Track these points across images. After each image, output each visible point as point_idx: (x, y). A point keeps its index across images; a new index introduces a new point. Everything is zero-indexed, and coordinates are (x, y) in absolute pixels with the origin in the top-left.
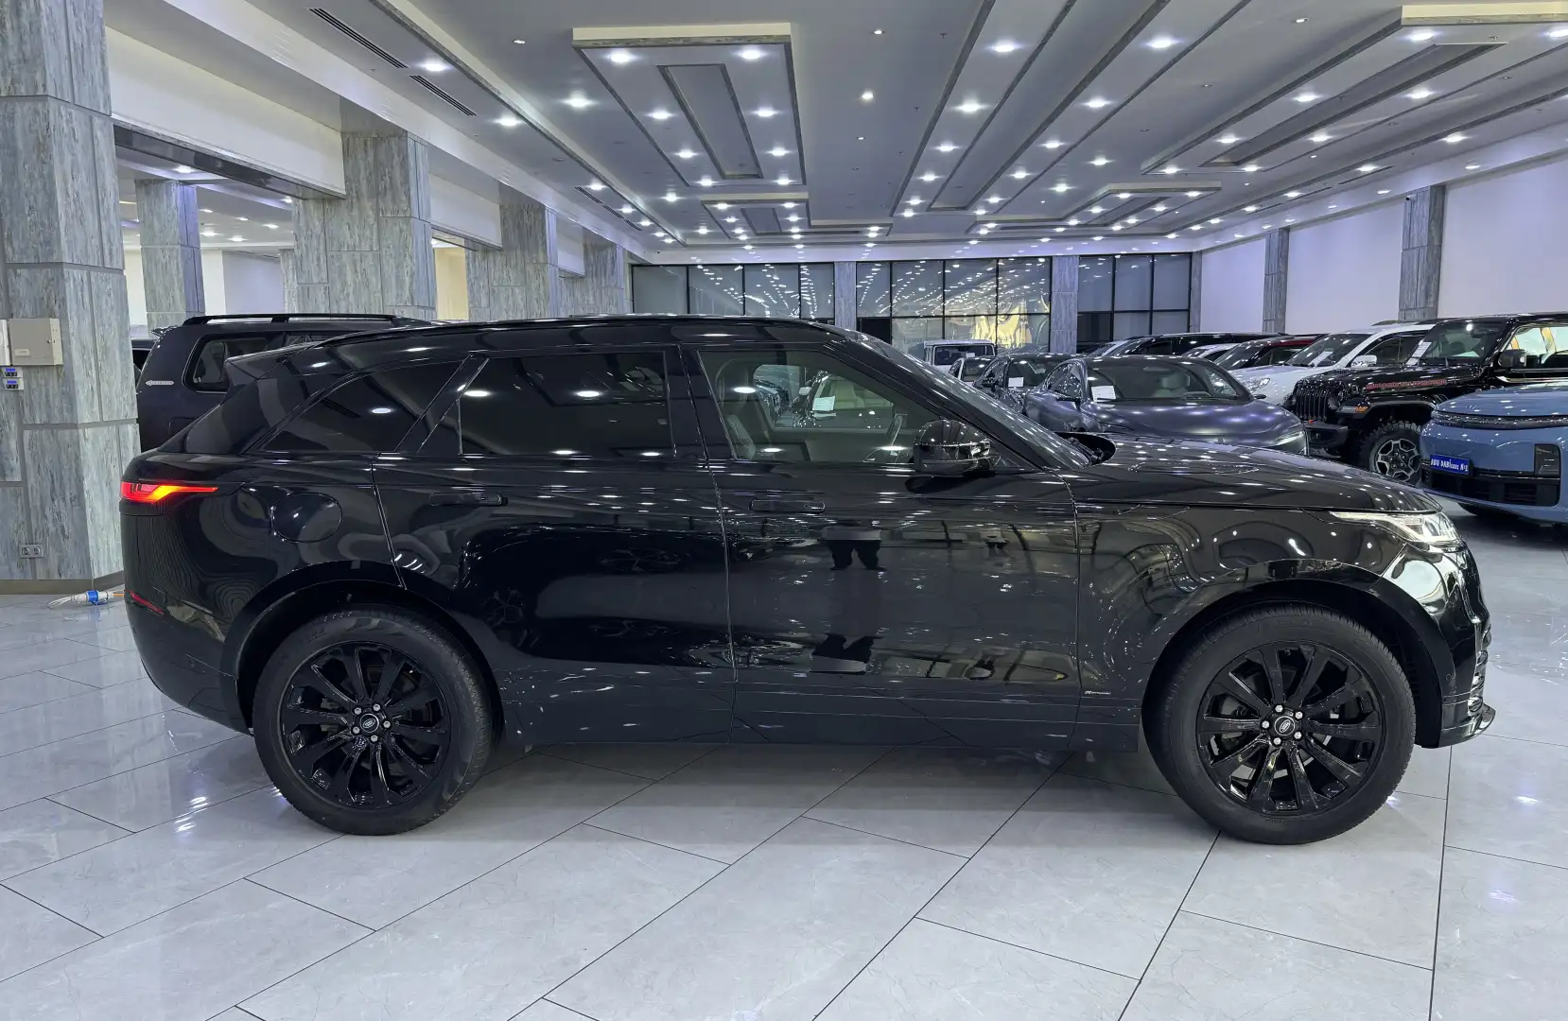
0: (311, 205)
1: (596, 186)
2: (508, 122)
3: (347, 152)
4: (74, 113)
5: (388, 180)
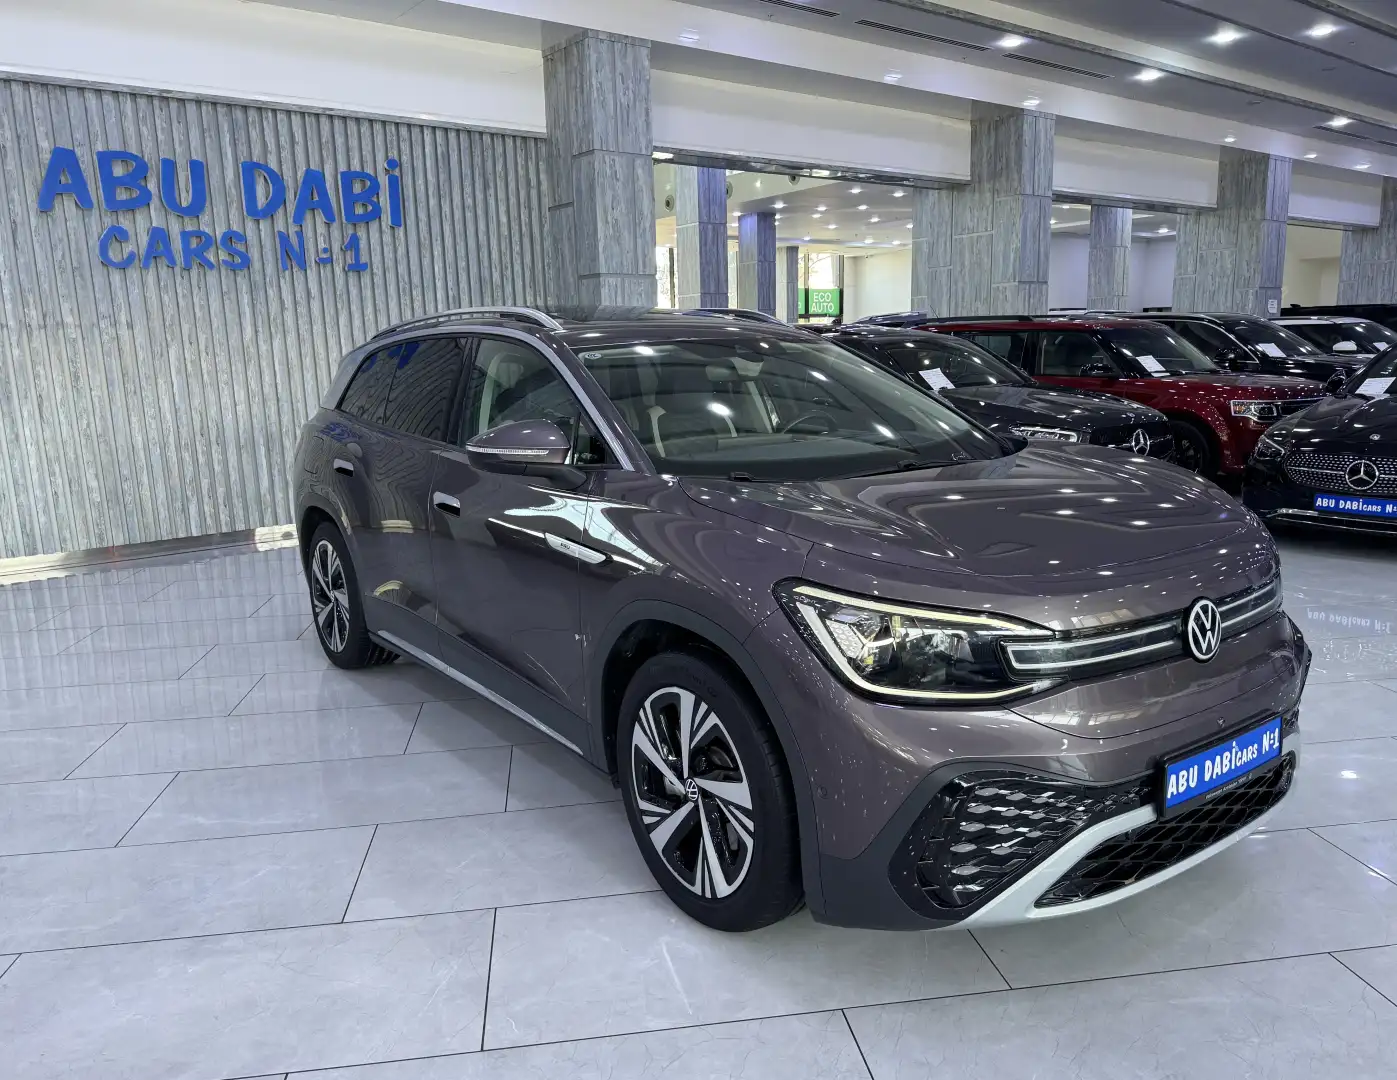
0: (944, 194)
1: (1340, 122)
2: (1148, 76)
3: (975, 140)
4: (617, 159)
5: (1004, 161)
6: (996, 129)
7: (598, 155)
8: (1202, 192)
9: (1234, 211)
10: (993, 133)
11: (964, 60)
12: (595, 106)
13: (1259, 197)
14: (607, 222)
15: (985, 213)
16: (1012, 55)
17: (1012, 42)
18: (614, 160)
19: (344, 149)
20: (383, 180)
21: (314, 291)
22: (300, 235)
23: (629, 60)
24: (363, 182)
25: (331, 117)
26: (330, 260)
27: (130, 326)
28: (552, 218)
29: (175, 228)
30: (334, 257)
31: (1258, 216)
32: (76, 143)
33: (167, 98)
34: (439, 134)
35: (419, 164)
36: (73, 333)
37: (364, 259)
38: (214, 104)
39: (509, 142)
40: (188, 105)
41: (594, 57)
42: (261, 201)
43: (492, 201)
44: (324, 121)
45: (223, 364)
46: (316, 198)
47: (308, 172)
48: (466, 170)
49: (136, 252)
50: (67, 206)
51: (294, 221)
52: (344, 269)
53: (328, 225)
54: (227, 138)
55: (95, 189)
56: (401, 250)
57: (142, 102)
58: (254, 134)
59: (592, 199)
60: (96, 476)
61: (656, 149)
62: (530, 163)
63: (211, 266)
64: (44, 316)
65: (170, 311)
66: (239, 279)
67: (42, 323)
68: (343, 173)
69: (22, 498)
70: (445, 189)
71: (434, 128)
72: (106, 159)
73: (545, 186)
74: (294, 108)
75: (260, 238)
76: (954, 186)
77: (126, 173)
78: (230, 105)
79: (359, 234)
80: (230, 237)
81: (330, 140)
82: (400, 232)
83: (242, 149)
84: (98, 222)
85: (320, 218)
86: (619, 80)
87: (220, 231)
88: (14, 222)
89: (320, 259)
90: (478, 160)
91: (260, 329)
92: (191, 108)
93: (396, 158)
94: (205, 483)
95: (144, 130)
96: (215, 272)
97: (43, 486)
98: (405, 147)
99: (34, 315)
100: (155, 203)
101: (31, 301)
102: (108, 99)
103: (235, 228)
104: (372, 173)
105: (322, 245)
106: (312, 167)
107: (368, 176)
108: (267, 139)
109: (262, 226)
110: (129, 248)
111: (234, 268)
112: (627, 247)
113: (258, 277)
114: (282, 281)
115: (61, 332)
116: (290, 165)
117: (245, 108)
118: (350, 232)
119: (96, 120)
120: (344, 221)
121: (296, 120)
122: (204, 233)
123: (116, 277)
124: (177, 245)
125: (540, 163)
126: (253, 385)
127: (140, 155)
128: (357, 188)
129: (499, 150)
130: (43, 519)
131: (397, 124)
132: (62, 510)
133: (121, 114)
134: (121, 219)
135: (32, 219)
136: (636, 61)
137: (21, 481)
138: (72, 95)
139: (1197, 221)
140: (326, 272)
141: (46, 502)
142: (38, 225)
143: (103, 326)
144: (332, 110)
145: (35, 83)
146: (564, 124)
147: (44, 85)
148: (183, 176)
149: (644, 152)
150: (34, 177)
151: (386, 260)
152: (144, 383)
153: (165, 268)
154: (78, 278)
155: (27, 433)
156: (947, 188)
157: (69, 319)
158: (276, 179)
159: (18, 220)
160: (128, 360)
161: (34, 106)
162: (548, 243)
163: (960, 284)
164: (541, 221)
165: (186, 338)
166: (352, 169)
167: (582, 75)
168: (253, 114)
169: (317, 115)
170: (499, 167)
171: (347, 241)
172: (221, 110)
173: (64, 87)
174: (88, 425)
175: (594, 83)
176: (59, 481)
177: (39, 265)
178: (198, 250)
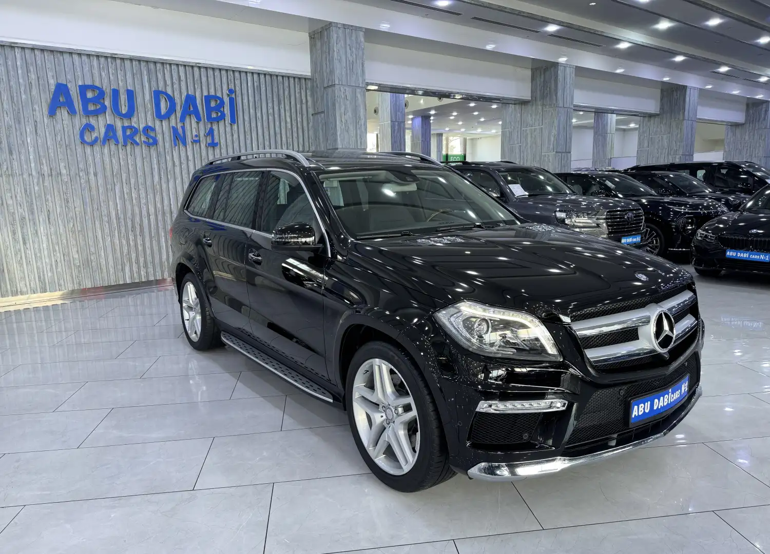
0: (517, 106)
1: (724, 69)
2: (623, 46)
3: (533, 78)
4: (347, 89)
5: (548, 89)
6: (544, 73)
7: (337, 87)
8: (651, 105)
9: (669, 115)
10: (542, 76)
11: (528, 37)
12: (336, 62)
13: (681, 108)
14: (342, 121)
15: (538, 117)
16: (553, 35)
17: (552, 28)
18: (345, 90)
19: (206, 83)
20: (226, 100)
21: (191, 157)
22: (183, 128)
23: (354, 38)
24: (216, 101)
25: (200, 68)
26: (199, 141)
27: (95, 175)
28: (314, 119)
29: (119, 124)
30: (201, 139)
31: (681, 118)
32: (68, 81)
33: (115, 57)
34: (256, 76)
35: (245, 91)
36: (65, 178)
37: (216, 140)
38: (139, 61)
39: (292, 80)
40: (126, 61)
41: (335, 36)
42: (163, 110)
43: (282, 111)
44: (196, 70)
45: (143, 195)
46: (192, 109)
47: (188, 96)
48: (269, 95)
49: (99, 137)
50: (63, 114)
51: (180, 121)
52: (206, 145)
53: (198, 123)
54: (146, 78)
55: (78, 104)
56: (236, 136)
57: (102, 60)
58: (160, 76)
59: (334, 109)
60: (78, 251)
61: (368, 84)
62: (302, 91)
63: (138, 144)
64: (51, 170)
65: (116, 167)
66: (152, 150)
67: (50, 174)
68: (205, 96)
69: (39, 264)
70: (258, 105)
71: (253, 73)
72: (83, 89)
73: (310, 103)
74: (181, 63)
75: (163, 130)
76: (523, 103)
77: (93, 96)
78: (147, 61)
79: (214, 127)
80: (147, 129)
81: (199, 79)
82: (235, 127)
83: (154, 84)
84: (79, 121)
85: (194, 120)
86: (348, 48)
87: (142, 126)
88: (36, 121)
89: (193, 140)
90: (275, 90)
91: (163, 177)
92: (127, 63)
93: (233, 89)
94: (134, 256)
95: (103, 74)
96: (139, 147)
97: (50, 257)
98: (238, 82)
99: (46, 169)
100: (108, 111)
101: (44, 162)
102: (84, 58)
103: (150, 124)
104: (221, 97)
105: (194, 133)
106: (190, 93)
107: (219, 98)
108: (167, 78)
109: (164, 124)
110: (94, 135)
111: (149, 145)
112: (352, 134)
113: (161, 149)
114: (174, 152)
115: (60, 177)
116: (178, 92)
117: (155, 63)
118: (209, 126)
119: (78, 69)
120: (206, 120)
121: (181, 69)
122: (134, 127)
123: (88, 150)
124: (120, 133)
125: (308, 91)
126: (159, 205)
127: (101, 87)
128: (213, 104)
129: (286, 84)
130: (50, 274)
131: (233, 71)
132: (59, 269)
133: (91, 66)
134: (91, 119)
135: (45, 119)
136: (357, 38)
137: (38, 255)
138: (66, 56)
139: (649, 121)
140: (196, 147)
141: (51, 265)
142: (48, 123)
143: (81, 175)
144: (200, 64)
145: (47, 50)
146: (320, 72)
147: (52, 51)
148: (123, 98)
149: (361, 86)
150: (46, 98)
151: (228, 141)
152: (102, 204)
153: (114, 145)
154: (69, 151)
155: (42, 228)
156: (519, 104)
157: (64, 171)
158: (171, 99)
159: (38, 120)
160: (94, 192)
161: (46, 62)
162: (311, 133)
163: (525, 154)
164: (308, 120)
165: (124, 181)
166: (211, 94)
167: (329, 46)
168: (159, 66)
169: (192, 67)
170: (286, 93)
171: (207, 132)
172: (143, 64)
173: (62, 52)
174: (74, 225)
175: (335, 50)
176: (58, 254)
177: (49, 143)
178: (130, 137)
